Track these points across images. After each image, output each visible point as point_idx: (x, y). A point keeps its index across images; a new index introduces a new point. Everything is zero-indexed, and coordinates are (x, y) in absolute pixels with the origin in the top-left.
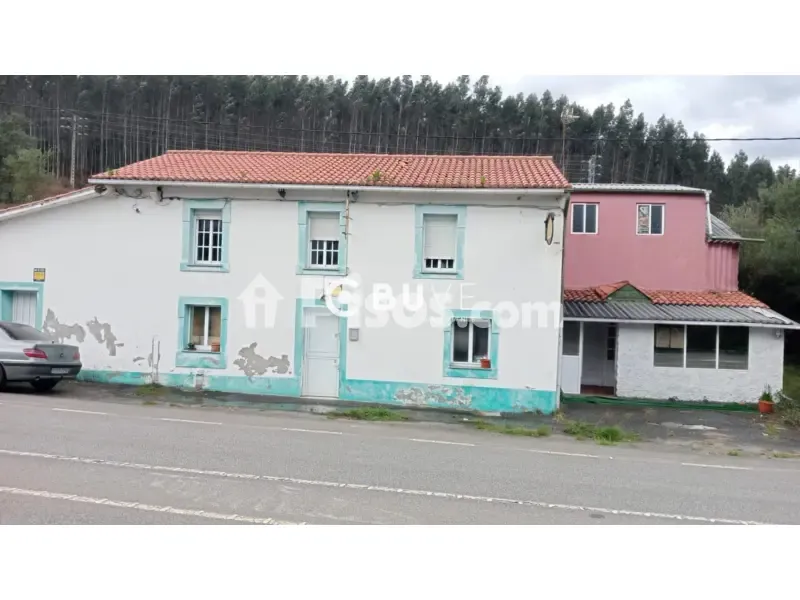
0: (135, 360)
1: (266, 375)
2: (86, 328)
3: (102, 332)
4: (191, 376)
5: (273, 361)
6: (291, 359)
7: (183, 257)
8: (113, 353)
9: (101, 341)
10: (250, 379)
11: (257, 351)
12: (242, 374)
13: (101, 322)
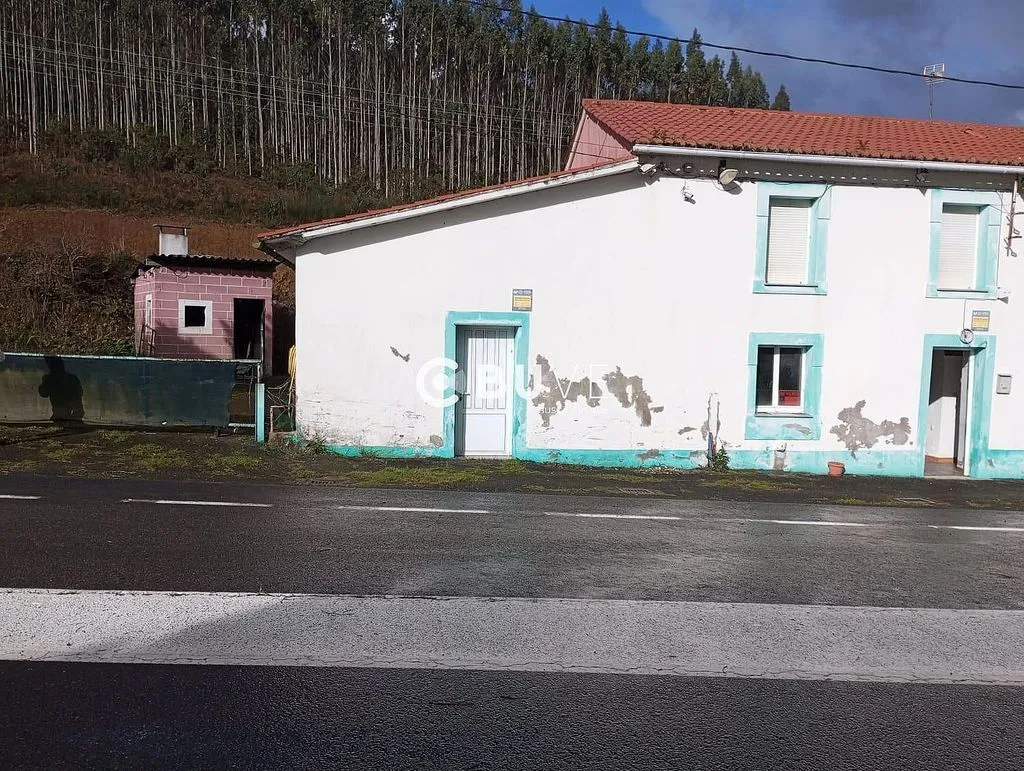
0: (681, 432)
1: (876, 448)
2: (602, 385)
3: (629, 390)
4: (766, 452)
5: (887, 427)
6: (913, 423)
7: (757, 273)
8: (647, 421)
9: (626, 404)
10: (853, 455)
11: (865, 413)
12: (842, 446)
13: (627, 374)
